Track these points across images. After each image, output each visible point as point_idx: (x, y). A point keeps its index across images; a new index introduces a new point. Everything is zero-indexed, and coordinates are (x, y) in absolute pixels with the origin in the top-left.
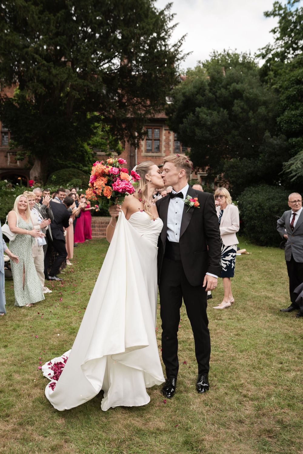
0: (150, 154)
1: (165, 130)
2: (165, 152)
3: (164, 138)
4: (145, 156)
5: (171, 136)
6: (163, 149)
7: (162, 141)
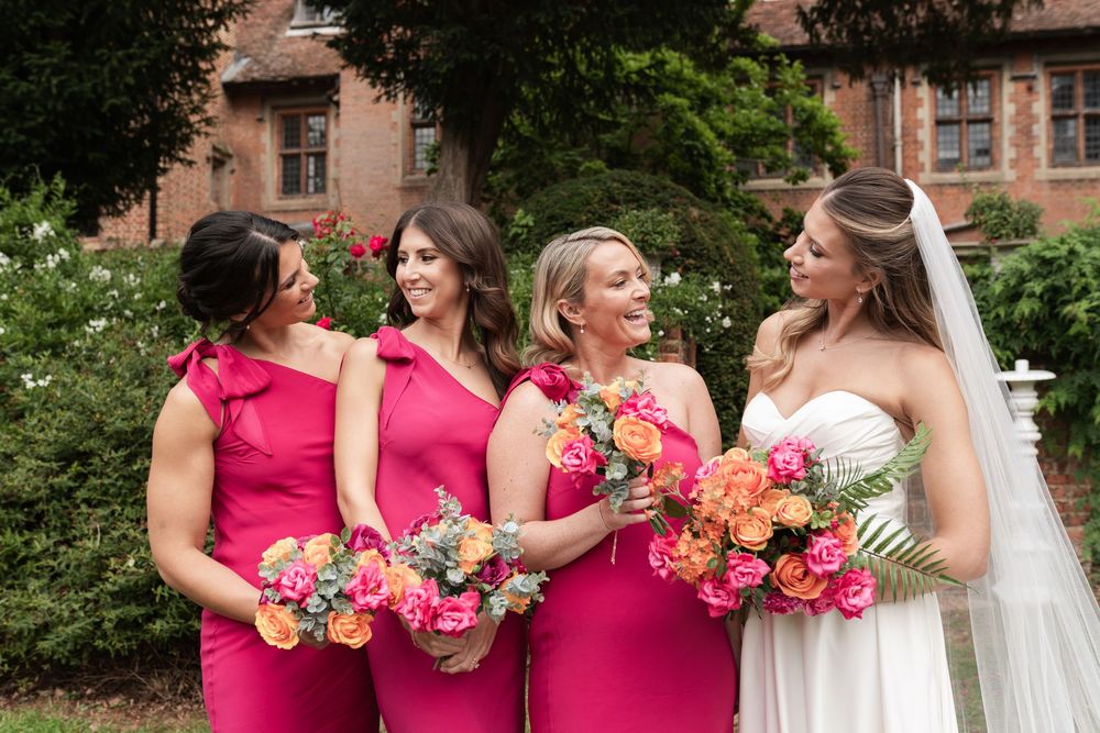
0: (953, 176)
1: (1014, 79)
2: (1014, 163)
3: (1008, 109)
4: (932, 185)
5: (1037, 100)
6: (1008, 153)
7: (1000, 123)
